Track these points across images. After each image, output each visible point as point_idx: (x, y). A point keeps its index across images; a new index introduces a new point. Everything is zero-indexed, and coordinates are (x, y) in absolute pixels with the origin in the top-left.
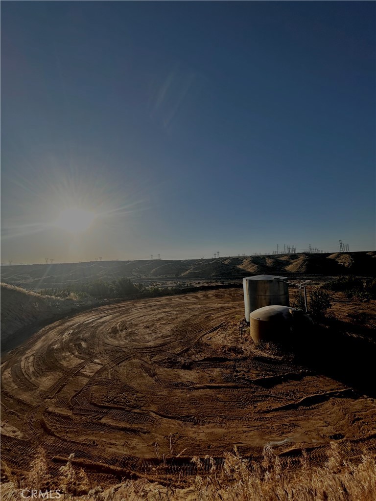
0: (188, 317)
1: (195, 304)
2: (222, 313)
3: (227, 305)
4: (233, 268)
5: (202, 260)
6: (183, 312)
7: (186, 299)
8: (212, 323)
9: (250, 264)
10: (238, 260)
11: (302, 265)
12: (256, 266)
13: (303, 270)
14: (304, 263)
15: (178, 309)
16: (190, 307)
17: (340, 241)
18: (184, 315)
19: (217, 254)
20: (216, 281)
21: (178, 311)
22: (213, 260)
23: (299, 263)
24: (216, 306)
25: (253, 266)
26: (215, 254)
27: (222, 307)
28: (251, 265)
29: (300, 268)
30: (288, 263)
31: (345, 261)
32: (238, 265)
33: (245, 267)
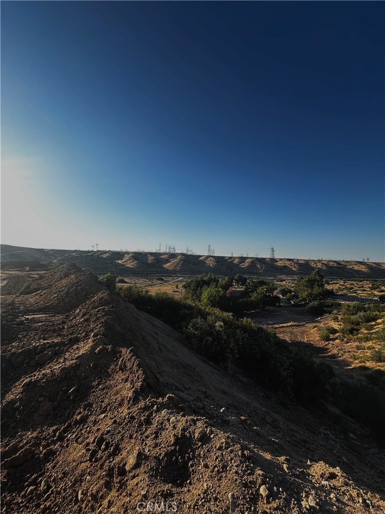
4: (111, 263)
9: (130, 259)
10: (119, 255)
11: (178, 264)
12: (136, 262)
13: (178, 268)
14: (180, 262)
17: (209, 246)
19: (96, 246)
22: (89, 252)
23: (176, 262)
25: (133, 262)
26: (93, 247)
28: (131, 261)
29: (176, 266)
30: (167, 261)
31: (211, 263)
32: (118, 259)
33: (124, 262)
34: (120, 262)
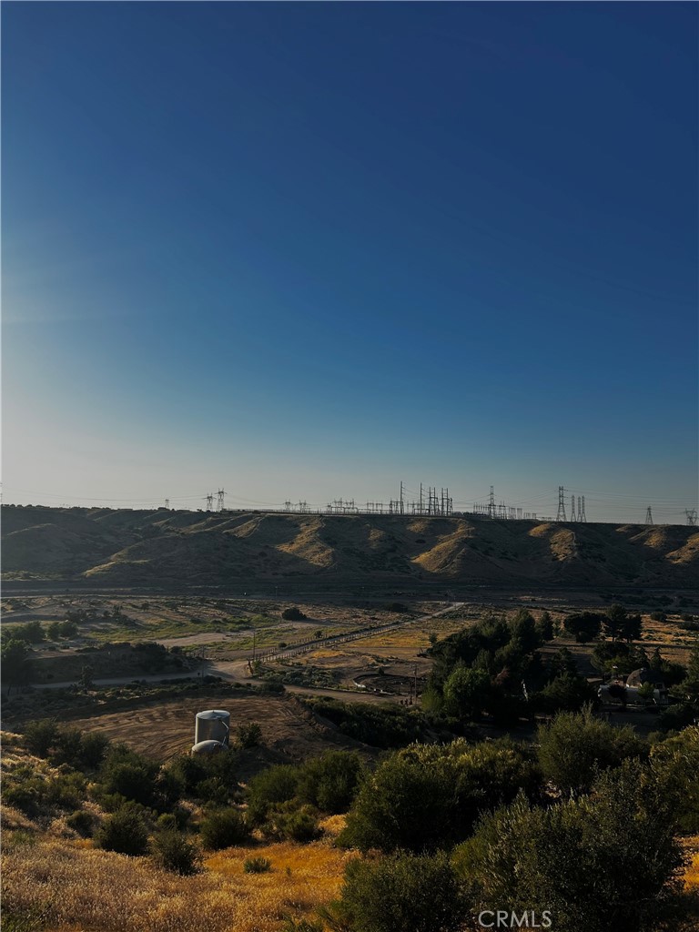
0: (145, 747)
1: (150, 729)
2: (178, 742)
3: (185, 730)
4: (263, 554)
5: (163, 513)
6: (139, 742)
7: (137, 719)
8: (167, 753)
9: (312, 543)
10: (280, 524)
11: (452, 556)
12: (331, 550)
13: (453, 570)
14: (458, 550)
15: (131, 737)
16: (145, 735)
17: (561, 489)
18: (139, 745)
19: (216, 496)
20: (202, 600)
21: (132, 740)
22: (200, 515)
23: (446, 550)
24: (175, 732)
25: (323, 550)
26: (210, 498)
27: (179, 734)
28: (314, 548)
29: (446, 563)
30: (423, 543)
31: (561, 548)
32: (280, 542)
33: (300, 549)
34: (285, 548)
